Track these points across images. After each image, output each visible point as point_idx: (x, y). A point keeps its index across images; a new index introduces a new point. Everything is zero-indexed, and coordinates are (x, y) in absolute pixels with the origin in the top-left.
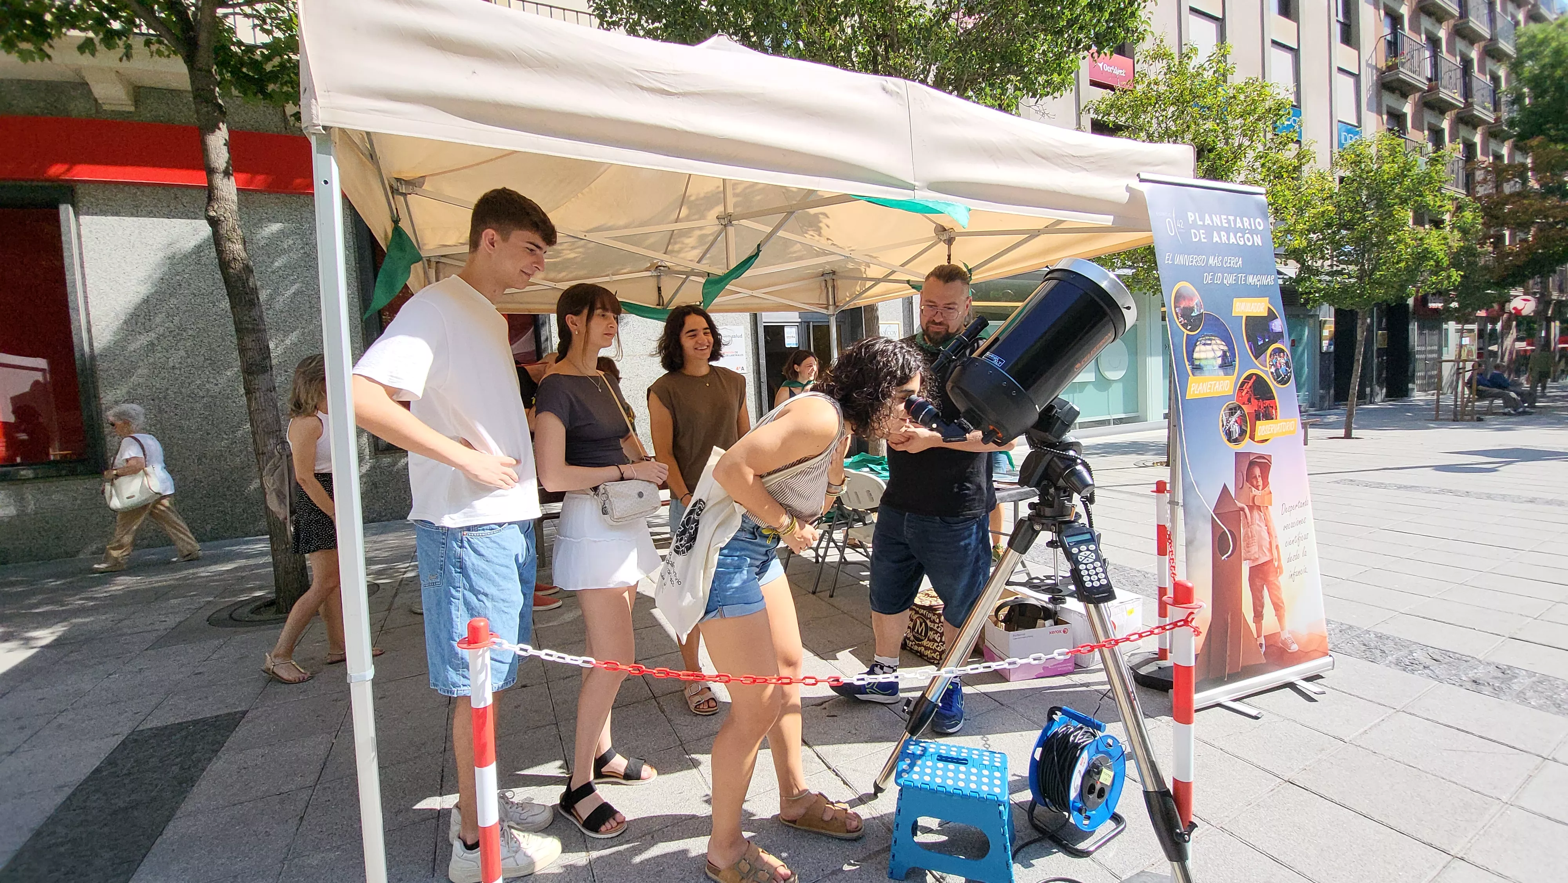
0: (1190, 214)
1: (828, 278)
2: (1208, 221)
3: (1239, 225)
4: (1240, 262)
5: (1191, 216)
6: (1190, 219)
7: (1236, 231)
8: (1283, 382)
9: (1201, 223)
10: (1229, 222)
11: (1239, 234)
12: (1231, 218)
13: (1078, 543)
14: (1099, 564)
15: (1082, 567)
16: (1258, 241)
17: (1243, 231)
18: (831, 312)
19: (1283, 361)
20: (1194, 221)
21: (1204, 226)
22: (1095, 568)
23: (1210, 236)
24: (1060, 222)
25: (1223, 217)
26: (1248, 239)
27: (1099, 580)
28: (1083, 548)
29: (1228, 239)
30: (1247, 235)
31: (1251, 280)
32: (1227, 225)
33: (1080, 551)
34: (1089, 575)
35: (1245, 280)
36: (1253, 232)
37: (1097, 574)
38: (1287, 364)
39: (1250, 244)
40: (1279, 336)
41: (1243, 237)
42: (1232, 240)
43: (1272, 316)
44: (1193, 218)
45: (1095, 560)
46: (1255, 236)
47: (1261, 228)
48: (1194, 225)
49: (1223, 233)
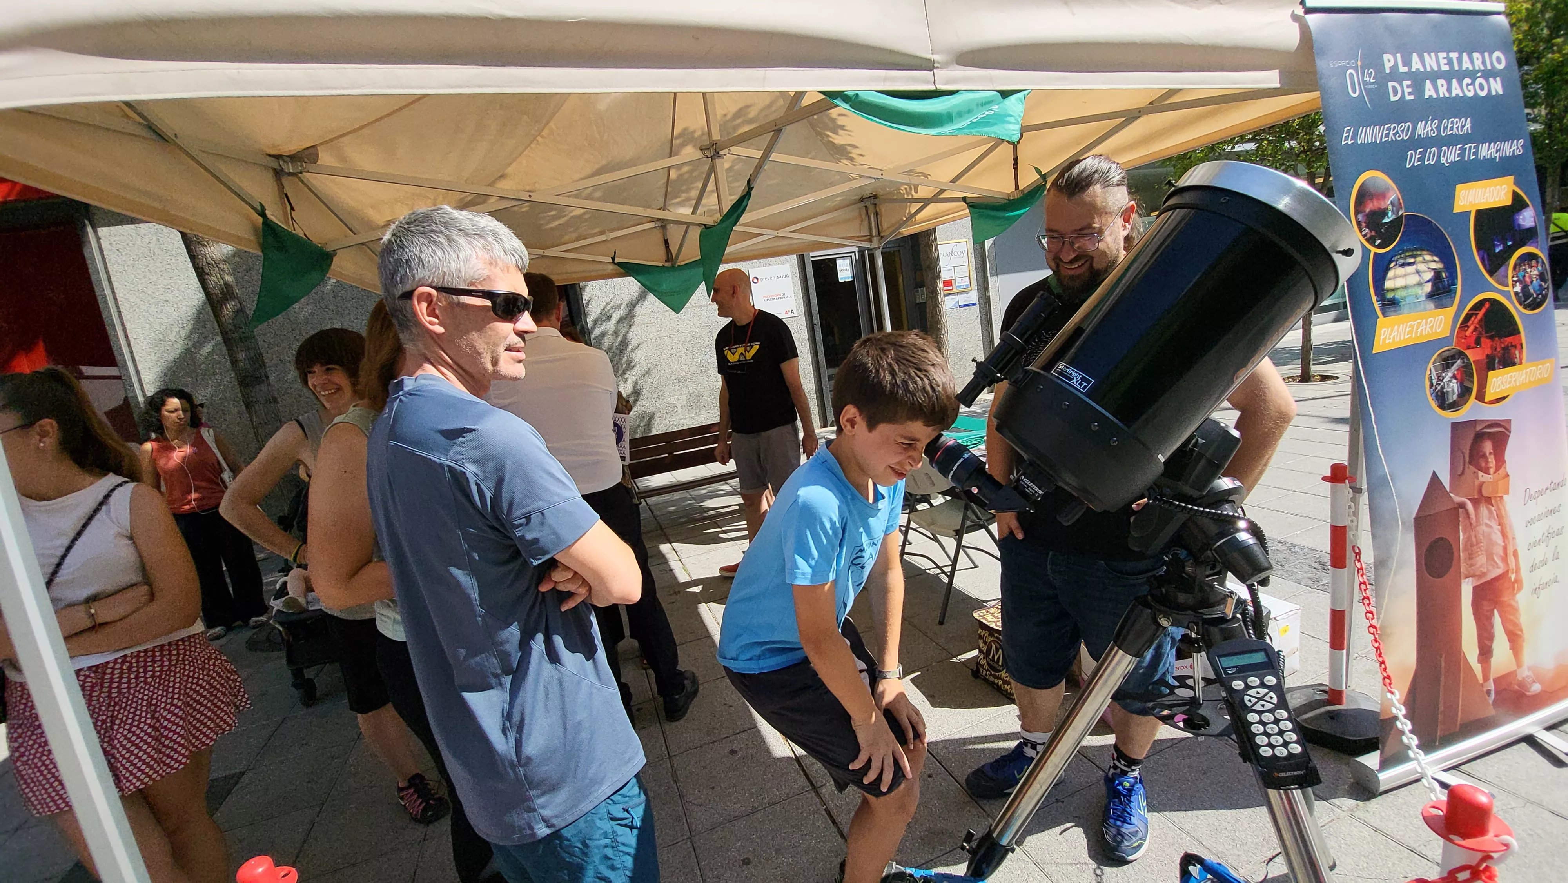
0: (1386, 57)
1: (868, 204)
2: (1416, 65)
3: (1466, 65)
4: (1468, 125)
5: (1388, 60)
6: (1388, 66)
7: (1461, 75)
8: (1535, 305)
9: (1405, 69)
10: (1450, 62)
11: (1467, 81)
12: (1454, 55)
13: (1244, 671)
14: (1285, 714)
15: (1252, 717)
16: (1497, 87)
17: (1472, 75)
18: (874, 245)
19: (1536, 272)
20: (1395, 67)
21: (1409, 75)
22: (1277, 721)
23: (1418, 88)
24: (1172, 92)
25: (1442, 55)
26: (1481, 87)
27: (1286, 744)
28: (1254, 681)
29: (1449, 90)
30: (1479, 81)
31: (1487, 151)
32: (1446, 68)
33: (1248, 687)
34: (1265, 734)
35: (1475, 153)
36: (1488, 74)
37: (1281, 733)
38: (1542, 277)
39: (1483, 94)
40: (1529, 235)
41: (1472, 84)
42: (1456, 91)
43: (1518, 204)
44: (1392, 63)
45: (1278, 707)
46: (1491, 80)
47: (1501, 67)
48: (1394, 75)
49: (1440, 82)
